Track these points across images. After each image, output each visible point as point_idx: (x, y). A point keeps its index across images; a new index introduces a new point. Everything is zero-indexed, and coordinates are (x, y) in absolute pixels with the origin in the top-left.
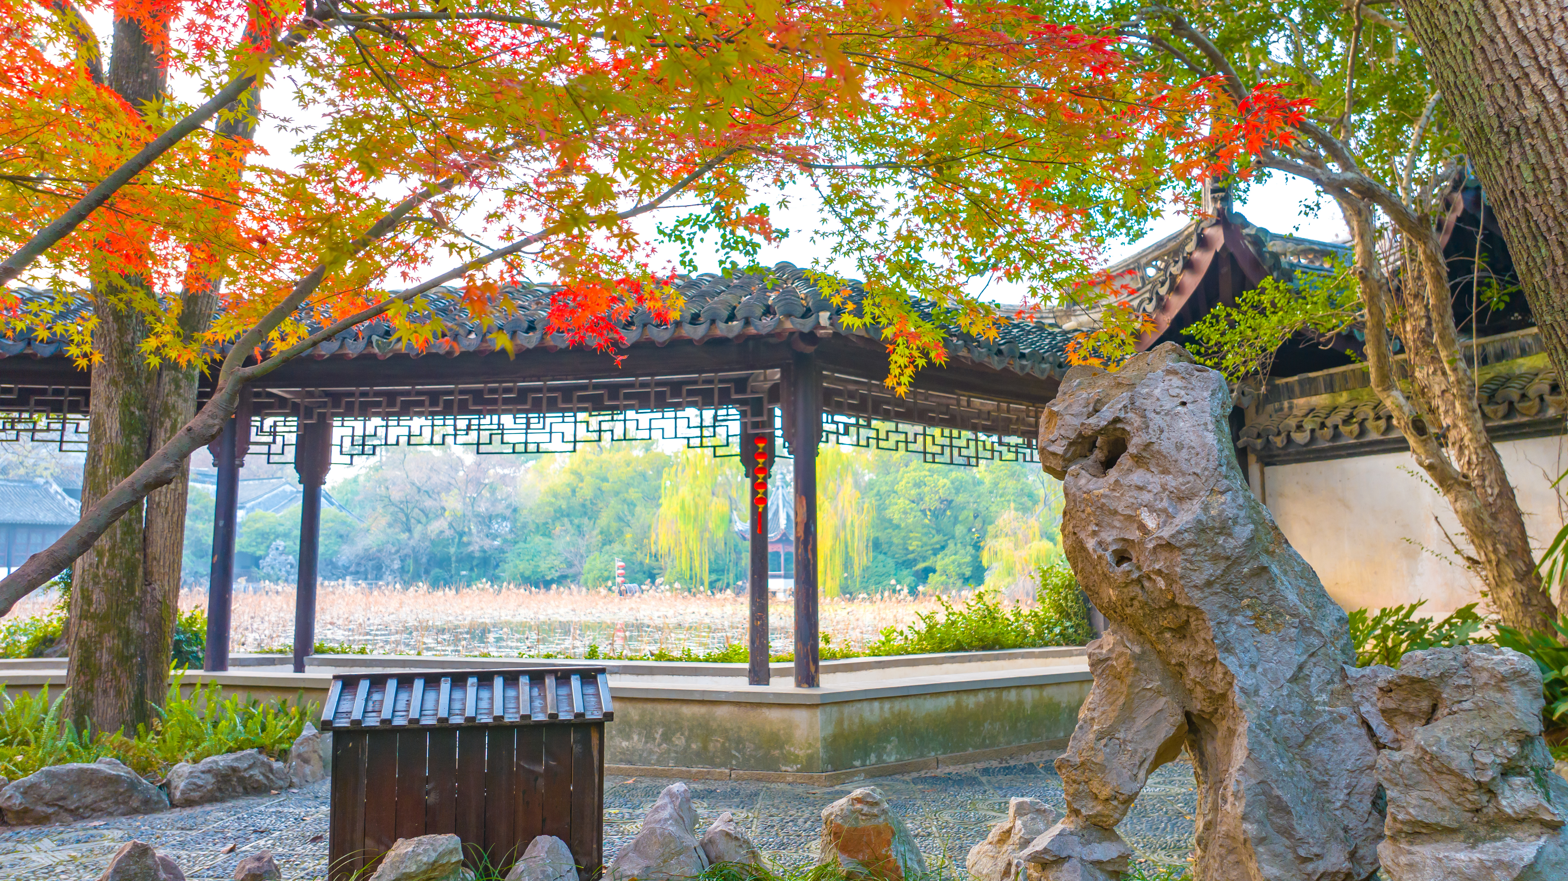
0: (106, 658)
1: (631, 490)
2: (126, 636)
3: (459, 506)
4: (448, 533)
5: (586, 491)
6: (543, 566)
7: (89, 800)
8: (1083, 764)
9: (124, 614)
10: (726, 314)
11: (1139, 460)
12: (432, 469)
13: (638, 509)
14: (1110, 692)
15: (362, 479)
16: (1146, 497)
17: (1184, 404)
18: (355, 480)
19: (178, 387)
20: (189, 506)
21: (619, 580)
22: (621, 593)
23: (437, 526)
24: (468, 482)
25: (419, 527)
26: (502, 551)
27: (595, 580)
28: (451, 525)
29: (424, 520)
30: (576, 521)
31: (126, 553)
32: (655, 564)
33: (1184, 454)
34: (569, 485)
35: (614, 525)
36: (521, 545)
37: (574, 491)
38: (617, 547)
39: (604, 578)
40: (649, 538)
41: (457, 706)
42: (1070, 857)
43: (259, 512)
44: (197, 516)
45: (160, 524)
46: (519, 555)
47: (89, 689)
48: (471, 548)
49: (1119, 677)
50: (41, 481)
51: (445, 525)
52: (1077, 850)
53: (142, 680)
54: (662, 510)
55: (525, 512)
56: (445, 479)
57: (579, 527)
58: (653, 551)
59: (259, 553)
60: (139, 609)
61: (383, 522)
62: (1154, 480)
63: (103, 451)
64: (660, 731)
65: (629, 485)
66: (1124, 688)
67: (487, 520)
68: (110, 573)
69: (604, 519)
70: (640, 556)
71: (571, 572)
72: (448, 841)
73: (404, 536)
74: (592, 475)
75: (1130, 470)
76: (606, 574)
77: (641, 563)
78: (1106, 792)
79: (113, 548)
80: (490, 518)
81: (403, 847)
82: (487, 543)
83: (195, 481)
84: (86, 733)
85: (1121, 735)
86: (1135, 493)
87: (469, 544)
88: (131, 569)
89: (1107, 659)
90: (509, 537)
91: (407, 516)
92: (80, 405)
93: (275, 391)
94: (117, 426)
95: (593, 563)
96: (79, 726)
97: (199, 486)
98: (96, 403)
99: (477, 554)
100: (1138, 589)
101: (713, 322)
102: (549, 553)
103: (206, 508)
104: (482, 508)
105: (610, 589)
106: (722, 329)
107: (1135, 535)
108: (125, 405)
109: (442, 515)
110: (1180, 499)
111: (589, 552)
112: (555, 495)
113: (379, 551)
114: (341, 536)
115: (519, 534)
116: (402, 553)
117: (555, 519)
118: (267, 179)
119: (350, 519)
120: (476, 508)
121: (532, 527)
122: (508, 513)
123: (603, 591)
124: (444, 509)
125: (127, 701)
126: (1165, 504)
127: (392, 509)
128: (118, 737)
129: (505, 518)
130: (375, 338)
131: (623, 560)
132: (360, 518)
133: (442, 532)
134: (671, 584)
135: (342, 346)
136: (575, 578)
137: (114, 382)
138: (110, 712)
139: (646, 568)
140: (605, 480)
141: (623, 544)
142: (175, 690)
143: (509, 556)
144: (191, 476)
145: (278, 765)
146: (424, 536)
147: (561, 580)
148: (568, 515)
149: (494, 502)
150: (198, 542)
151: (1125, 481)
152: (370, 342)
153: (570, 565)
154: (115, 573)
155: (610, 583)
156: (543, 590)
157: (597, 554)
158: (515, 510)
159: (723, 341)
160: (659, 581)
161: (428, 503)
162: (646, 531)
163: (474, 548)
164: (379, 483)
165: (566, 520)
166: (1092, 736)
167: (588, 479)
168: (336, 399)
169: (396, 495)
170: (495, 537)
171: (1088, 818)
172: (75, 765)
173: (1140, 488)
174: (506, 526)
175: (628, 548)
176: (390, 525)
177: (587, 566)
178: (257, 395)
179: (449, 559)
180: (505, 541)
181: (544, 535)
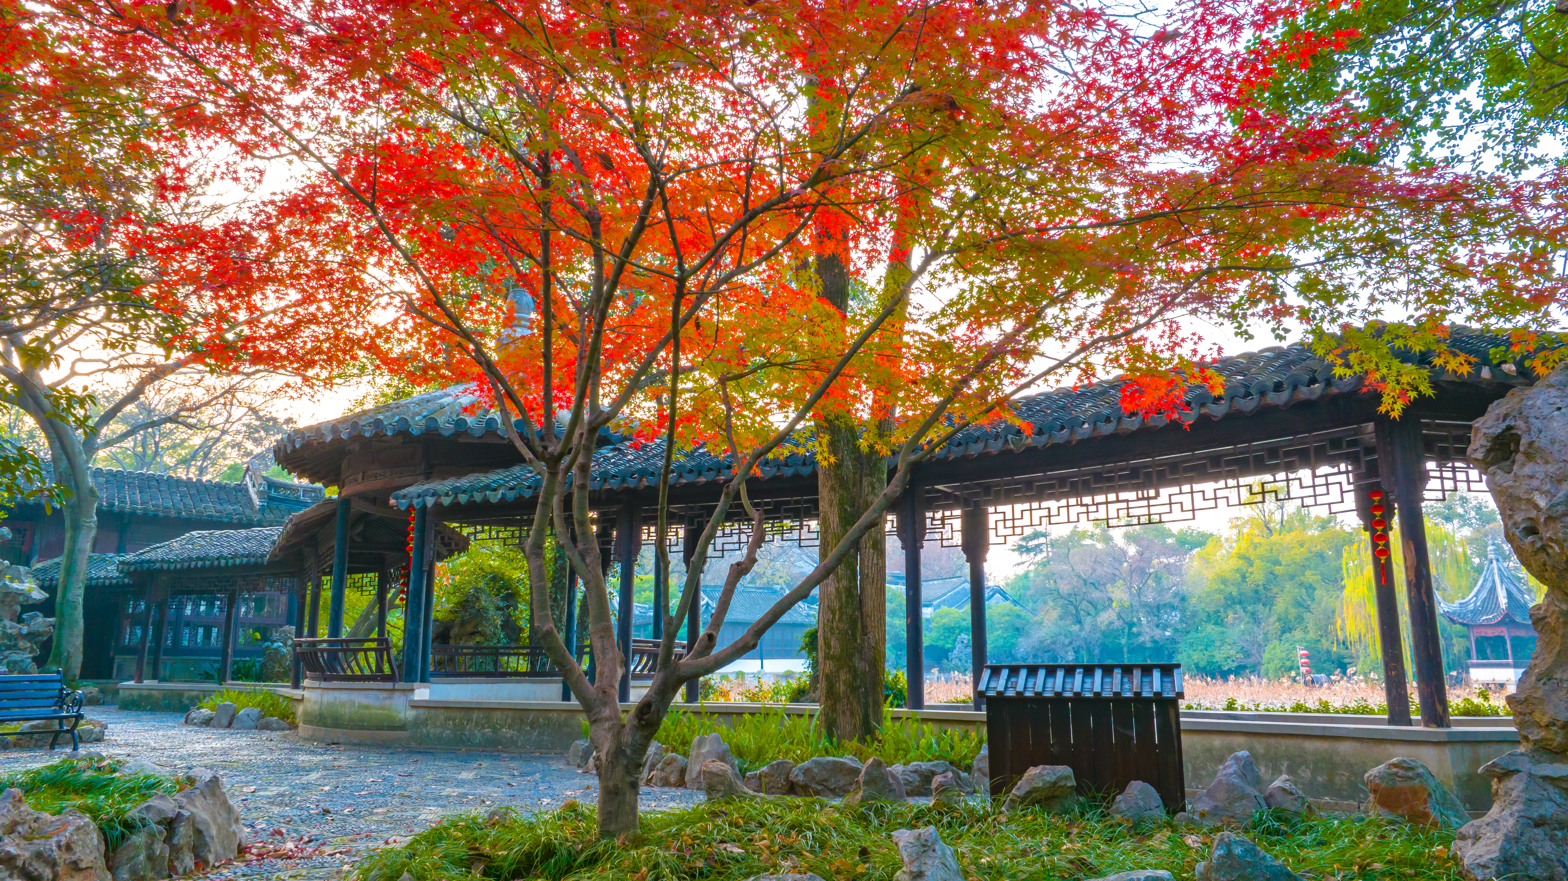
0: (842, 688)
1: (1308, 573)
2: (853, 671)
3: (1125, 597)
4: (1118, 624)
5: (1257, 575)
6: (1219, 656)
7: (841, 783)
8: (1526, 699)
9: (851, 657)
10: (1307, 377)
11: (1529, 456)
12: (1095, 562)
13: (1318, 593)
14: (1548, 643)
15: (1032, 575)
16: (1535, 483)
17: (1559, 409)
18: (1026, 576)
19: (873, 488)
20: (888, 606)
21: (1303, 670)
22: (1306, 683)
23: (1106, 617)
24: (1132, 572)
25: (1089, 619)
26: (1172, 640)
27: (1277, 670)
28: (1119, 616)
29: (1093, 612)
30: (1250, 608)
31: (850, 611)
32: (1344, 652)
33: (1556, 447)
34: (1237, 570)
35: (1293, 611)
36: (1193, 634)
37: (1244, 577)
38: (1298, 634)
39: (1287, 668)
40: (1334, 624)
41: (1068, 686)
42: (1518, 771)
43: (944, 609)
44: (894, 613)
45: (870, 590)
46: (1191, 645)
47: (834, 710)
48: (1142, 639)
49: (1554, 631)
50: (778, 587)
51: (1114, 616)
52: (1526, 765)
53: (866, 704)
54: (1346, 592)
55: (1194, 601)
56: (1110, 571)
57: (1253, 614)
58: (1341, 638)
59: (948, 646)
60: (860, 652)
61: (1055, 614)
62: (1538, 469)
63: (829, 539)
64: (1286, 764)
65: (1305, 567)
66: (1558, 639)
67: (1156, 610)
68: (841, 626)
69: (1282, 604)
70: (1325, 644)
71: (1249, 661)
72: (1064, 770)
73: (1075, 628)
74: (1262, 558)
75: (1523, 465)
76: (1288, 663)
77: (1328, 652)
78: (1545, 720)
79: (841, 608)
80: (1158, 608)
81: (1033, 771)
82: (1157, 633)
83: (891, 583)
84: (835, 739)
85: (1558, 676)
86: (1527, 481)
87: (1139, 634)
88: (853, 623)
89: (1545, 618)
90: (1179, 627)
91: (1076, 608)
92: (811, 511)
93: (940, 487)
94: (837, 519)
95: (1274, 652)
96: (830, 735)
97: (893, 587)
98: (823, 505)
99: (1149, 645)
100: (1544, 556)
101: (1295, 387)
102: (1223, 642)
103: (900, 605)
104: (1150, 597)
105: (1294, 680)
106: (1304, 393)
107: (1533, 514)
108: (841, 504)
109: (1110, 606)
110: (1560, 481)
111: (1267, 640)
112: (1224, 582)
113: (1054, 643)
114: (1017, 629)
115: (1191, 622)
116: (1075, 644)
117: (1227, 607)
118: (917, 338)
119: (1023, 613)
120: (1143, 599)
121: (1204, 616)
122: (1176, 602)
123: (1286, 682)
124: (1111, 600)
125: (858, 720)
126: (1547, 487)
127: (1061, 602)
128: (855, 743)
129: (1173, 608)
130: (1010, 437)
131: (1306, 648)
132: (1034, 612)
133: (1111, 623)
134: (1366, 675)
135: (986, 446)
136: (1255, 669)
137: (833, 489)
138: (848, 728)
139: (1334, 657)
140: (1277, 563)
141: (1305, 631)
142: (888, 723)
143: (1182, 646)
144: (888, 578)
145: (964, 775)
146: (1095, 627)
147: (1240, 671)
148: (1240, 603)
149: (1161, 591)
150: (897, 636)
151: (1520, 473)
152: (1006, 441)
153: (1248, 655)
154: (844, 626)
155: (1293, 674)
156: (1220, 681)
157: (1276, 642)
158: (1183, 599)
159: (1308, 404)
160: (1350, 671)
161: (1095, 595)
162: (1330, 616)
163: (1145, 638)
164: (1048, 577)
165: (1238, 607)
166: (1534, 678)
167: (1258, 563)
168: (987, 490)
169: (1065, 588)
170: (1165, 628)
171: (1535, 742)
172: (831, 758)
173: (1531, 477)
174: (1175, 617)
175: (1311, 635)
176: (1061, 618)
177: (1266, 656)
178: (928, 492)
179: (1121, 649)
180: (1176, 630)
181: (1216, 624)
